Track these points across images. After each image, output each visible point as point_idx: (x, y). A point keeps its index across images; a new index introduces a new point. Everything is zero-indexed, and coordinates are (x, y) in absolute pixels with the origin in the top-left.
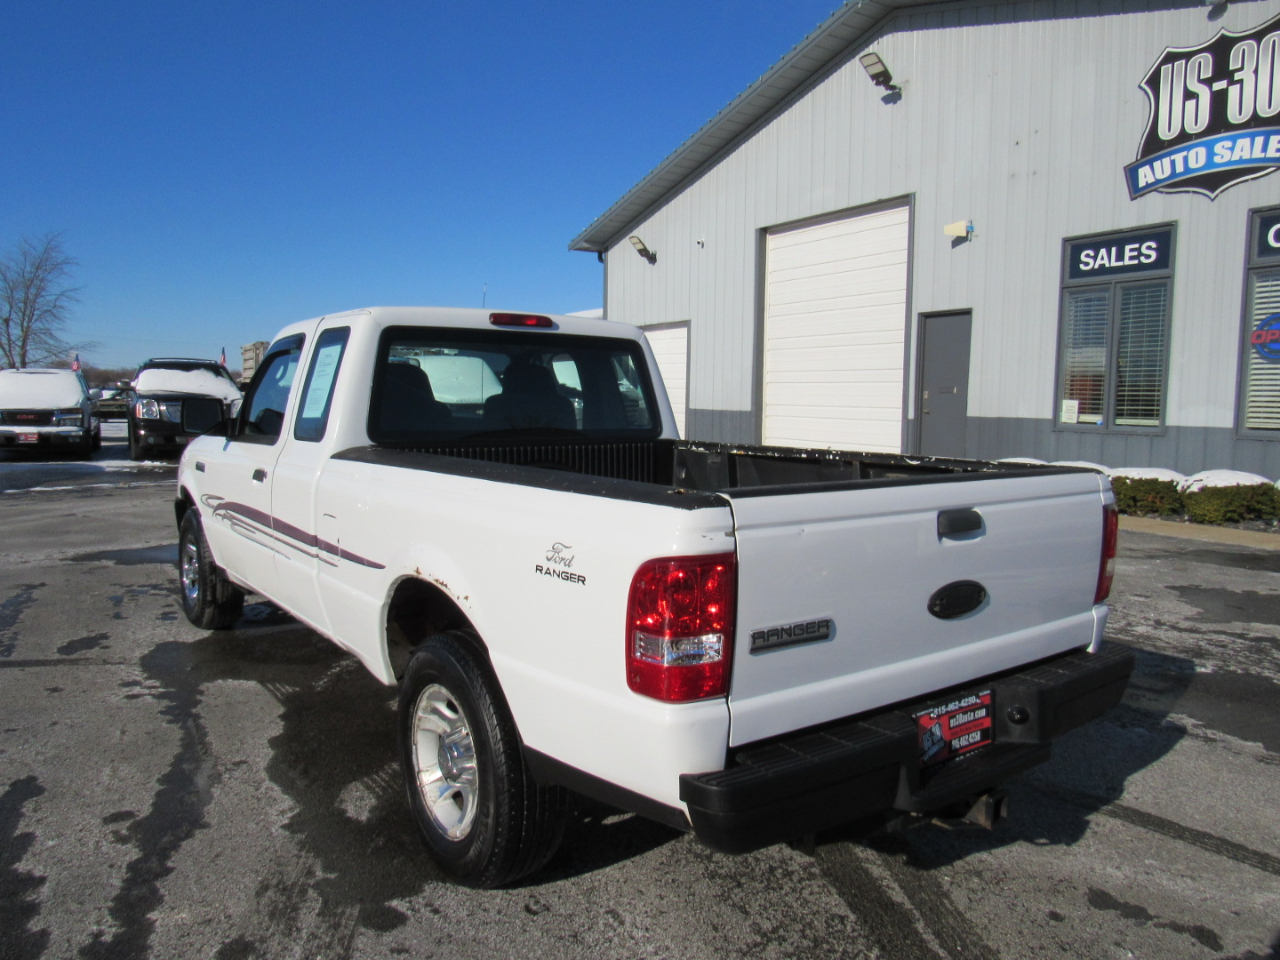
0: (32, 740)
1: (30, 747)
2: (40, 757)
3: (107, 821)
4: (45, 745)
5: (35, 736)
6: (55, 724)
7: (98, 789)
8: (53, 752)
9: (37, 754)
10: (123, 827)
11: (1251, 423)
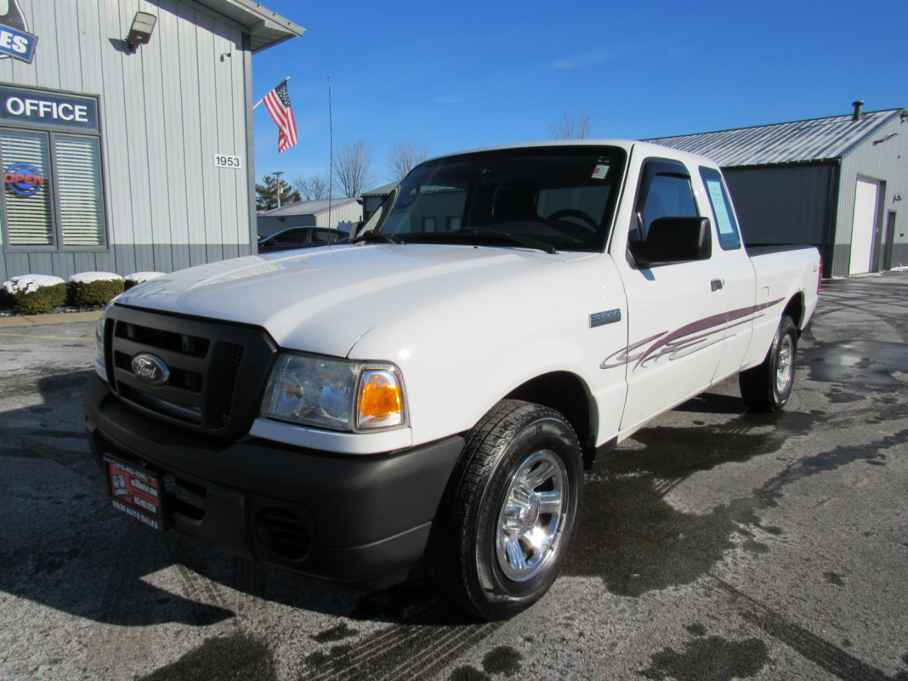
0: (896, 528)
1: (901, 522)
2: (898, 511)
3: (884, 464)
4: (889, 518)
5: (892, 530)
6: (867, 534)
7: (875, 478)
8: (886, 511)
9: (898, 514)
10: (878, 459)
11: (12, 241)
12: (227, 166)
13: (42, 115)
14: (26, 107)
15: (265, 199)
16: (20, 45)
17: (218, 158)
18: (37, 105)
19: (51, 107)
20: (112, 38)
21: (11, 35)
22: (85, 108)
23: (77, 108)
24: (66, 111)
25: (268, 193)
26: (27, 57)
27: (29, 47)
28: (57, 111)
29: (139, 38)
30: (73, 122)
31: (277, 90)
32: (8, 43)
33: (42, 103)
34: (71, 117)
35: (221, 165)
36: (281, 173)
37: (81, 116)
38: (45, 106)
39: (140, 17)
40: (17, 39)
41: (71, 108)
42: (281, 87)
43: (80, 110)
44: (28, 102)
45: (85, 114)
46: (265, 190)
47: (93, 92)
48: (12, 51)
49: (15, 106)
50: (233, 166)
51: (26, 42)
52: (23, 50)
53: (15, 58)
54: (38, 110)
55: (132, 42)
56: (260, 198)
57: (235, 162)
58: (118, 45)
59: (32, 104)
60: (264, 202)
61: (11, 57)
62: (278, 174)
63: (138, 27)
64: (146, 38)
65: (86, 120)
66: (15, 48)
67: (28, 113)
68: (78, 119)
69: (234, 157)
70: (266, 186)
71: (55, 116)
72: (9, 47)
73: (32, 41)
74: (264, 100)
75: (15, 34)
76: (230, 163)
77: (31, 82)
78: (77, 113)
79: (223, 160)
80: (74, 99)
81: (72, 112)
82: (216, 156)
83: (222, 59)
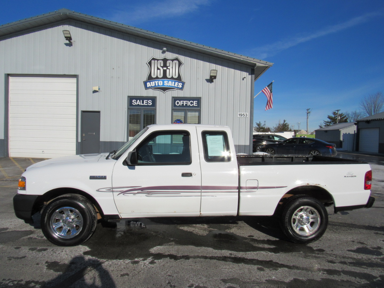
11: (174, 142)
12: (242, 117)
13: (185, 105)
14: (181, 103)
15: (333, 122)
16: (180, 85)
17: (239, 114)
18: (184, 102)
19: (187, 102)
20: (206, 79)
21: (178, 83)
22: (197, 101)
23: (194, 102)
24: (191, 103)
25: (334, 119)
26: (182, 89)
27: (183, 86)
28: (189, 103)
29: (213, 78)
30: (193, 106)
31: (268, 86)
32: (177, 85)
33: (185, 101)
34: (193, 105)
35: (240, 117)
36: (339, 110)
37: (195, 104)
38: (186, 102)
39: (212, 71)
40: (179, 84)
41: (193, 102)
42: (270, 85)
43: (195, 102)
44: (181, 101)
45: (196, 103)
46: (333, 118)
47: (199, 96)
48: (178, 87)
49: (178, 103)
50: (245, 117)
51: (182, 84)
52: (181, 87)
53: (179, 89)
54: (184, 104)
55: (211, 79)
56: (331, 121)
57: (245, 115)
58: (208, 81)
59: (182, 102)
60: (332, 123)
61: (177, 89)
62: (338, 111)
63: (212, 74)
64: (215, 77)
65: (197, 105)
66: (179, 86)
67: (181, 105)
68: (194, 105)
69: (245, 113)
70: (333, 116)
71: (188, 105)
72: (177, 86)
73: (183, 84)
74: (262, 91)
75: (179, 82)
76: (244, 116)
77: (182, 96)
78: (194, 103)
79: (241, 115)
80: (193, 99)
81: (193, 103)
82: (238, 113)
83: (243, 79)
